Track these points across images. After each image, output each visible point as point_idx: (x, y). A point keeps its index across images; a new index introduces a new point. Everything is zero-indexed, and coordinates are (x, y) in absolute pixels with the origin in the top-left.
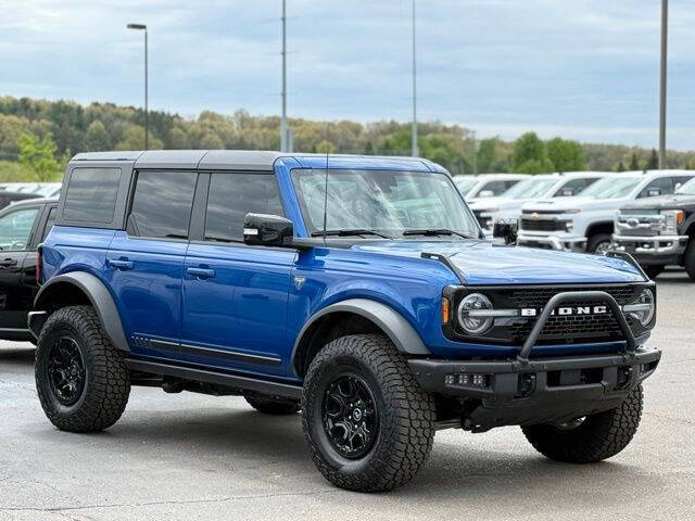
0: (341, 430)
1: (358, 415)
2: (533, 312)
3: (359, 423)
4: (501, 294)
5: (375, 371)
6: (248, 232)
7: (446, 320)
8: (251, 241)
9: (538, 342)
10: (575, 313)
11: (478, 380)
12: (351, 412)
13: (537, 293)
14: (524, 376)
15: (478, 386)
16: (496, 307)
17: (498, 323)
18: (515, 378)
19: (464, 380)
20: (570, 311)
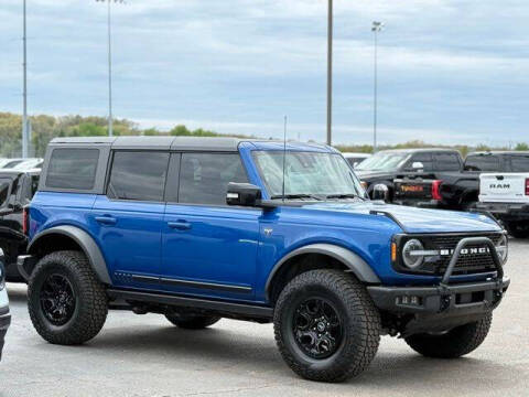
0: (309, 339)
1: (322, 327)
2: (447, 252)
3: (323, 333)
4: (429, 240)
5: (340, 295)
6: (230, 196)
7: (394, 257)
8: (231, 203)
9: (453, 273)
10: (469, 252)
11: (414, 301)
12: (316, 325)
13: (450, 240)
14: (445, 297)
15: (414, 304)
16: (426, 248)
17: (428, 260)
18: (438, 298)
19: (405, 301)
20: (466, 251)
